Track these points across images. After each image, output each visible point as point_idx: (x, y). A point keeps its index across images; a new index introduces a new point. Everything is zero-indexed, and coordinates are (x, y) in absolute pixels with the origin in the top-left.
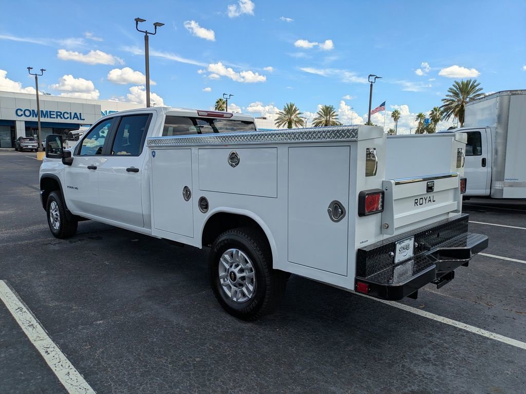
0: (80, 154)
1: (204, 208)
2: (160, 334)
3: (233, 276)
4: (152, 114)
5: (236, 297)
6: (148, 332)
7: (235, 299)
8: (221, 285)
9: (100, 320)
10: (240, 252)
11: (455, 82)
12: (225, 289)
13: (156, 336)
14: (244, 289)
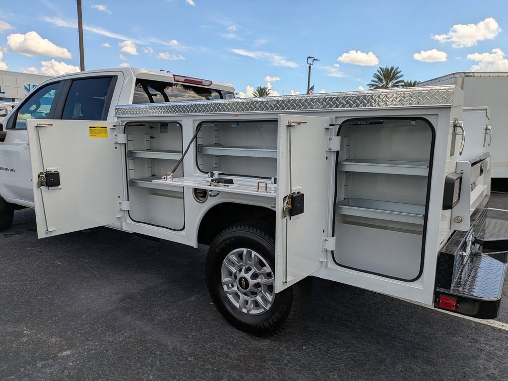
0: (15, 128)
1: (202, 197)
2: (156, 368)
3: (243, 283)
4: (116, 77)
5: (246, 308)
6: (138, 365)
7: (245, 311)
8: (225, 293)
9: (66, 350)
10: (254, 253)
11: (380, 68)
12: (230, 297)
13: (151, 371)
14: (259, 298)
